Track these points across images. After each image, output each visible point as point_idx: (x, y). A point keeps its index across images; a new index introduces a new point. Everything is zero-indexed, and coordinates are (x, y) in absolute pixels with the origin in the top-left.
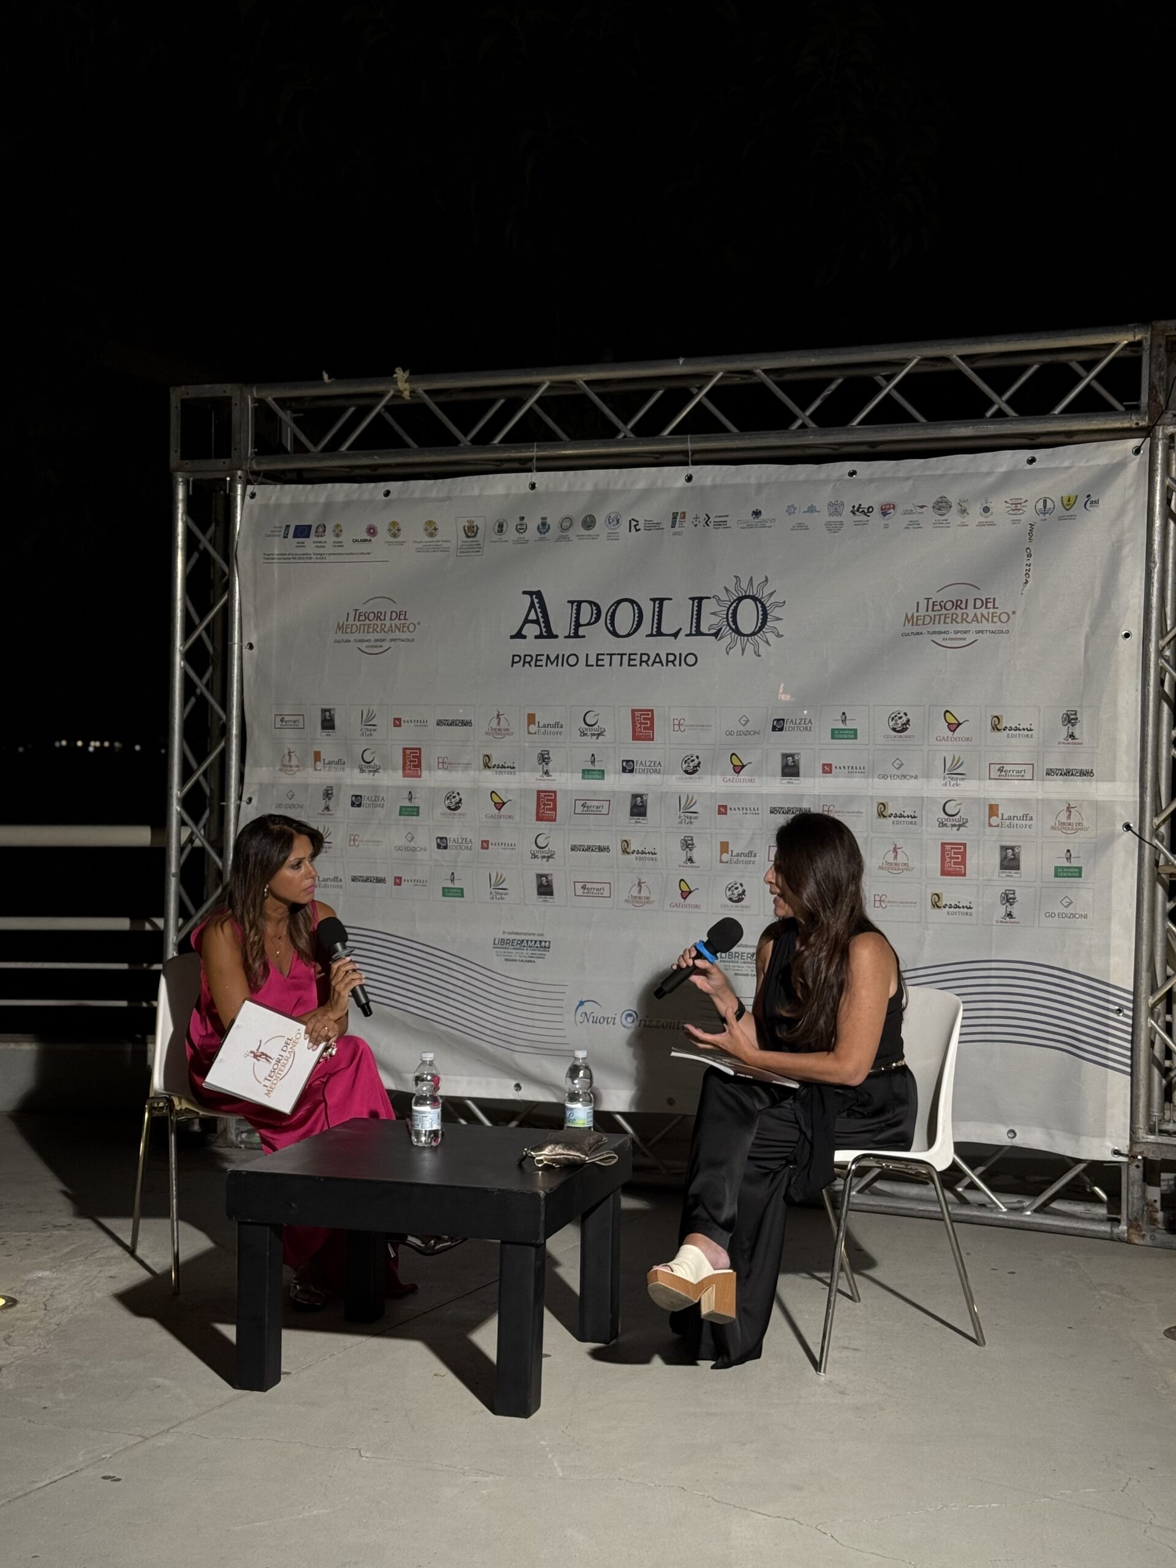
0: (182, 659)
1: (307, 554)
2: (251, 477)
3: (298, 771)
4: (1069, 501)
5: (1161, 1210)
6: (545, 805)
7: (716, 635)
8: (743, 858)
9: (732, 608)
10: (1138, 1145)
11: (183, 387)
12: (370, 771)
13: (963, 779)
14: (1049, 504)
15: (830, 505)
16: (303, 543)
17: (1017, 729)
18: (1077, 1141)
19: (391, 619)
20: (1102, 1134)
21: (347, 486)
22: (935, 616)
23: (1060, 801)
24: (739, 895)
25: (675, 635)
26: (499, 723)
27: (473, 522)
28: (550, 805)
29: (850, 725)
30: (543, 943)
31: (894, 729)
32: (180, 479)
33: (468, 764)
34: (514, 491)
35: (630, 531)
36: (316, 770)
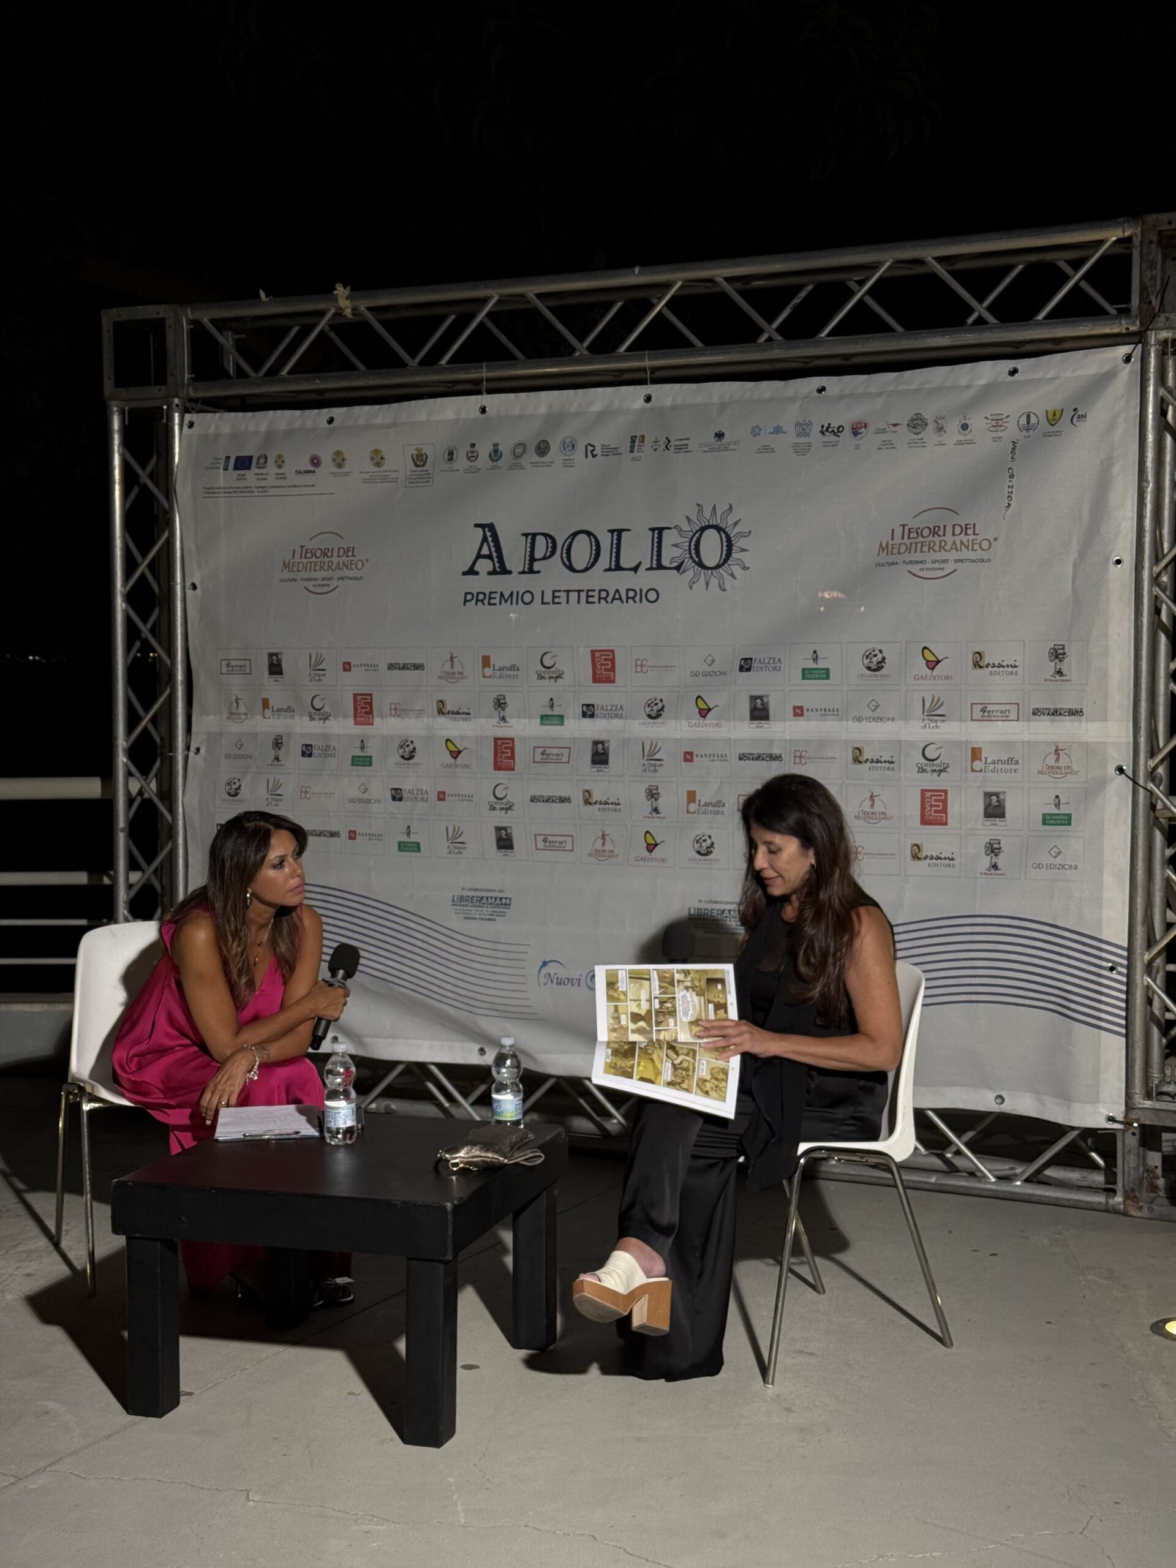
0: (123, 601)
1: (248, 488)
2: (188, 405)
3: (246, 719)
4: (1054, 415)
5: (1163, 1177)
6: (503, 753)
7: (678, 568)
8: (710, 808)
9: (695, 539)
10: (1134, 1112)
11: (115, 310)
12: (320, 719)
13: (943, 721)
14: (1033, 420)
15: (798, 424)
16: (244, 475)
17: (1000, 666)
18: (1069, 1108)
19: (338, 556)
20: (1095, 1100)
21: (288, 413)
22: (911, 544)
23: (1047, 743)
24: (707, 848)
25: (635, 569)
26: (452, 666)
27: (422, 450)
28: (507, 753)
29: (821, 664)
30: (504, 901)
31: (869, 668)
32: (115, 409)
33: (420, 710)
34: (463, 415)
35: (586, 457)
36: (264, 718)
